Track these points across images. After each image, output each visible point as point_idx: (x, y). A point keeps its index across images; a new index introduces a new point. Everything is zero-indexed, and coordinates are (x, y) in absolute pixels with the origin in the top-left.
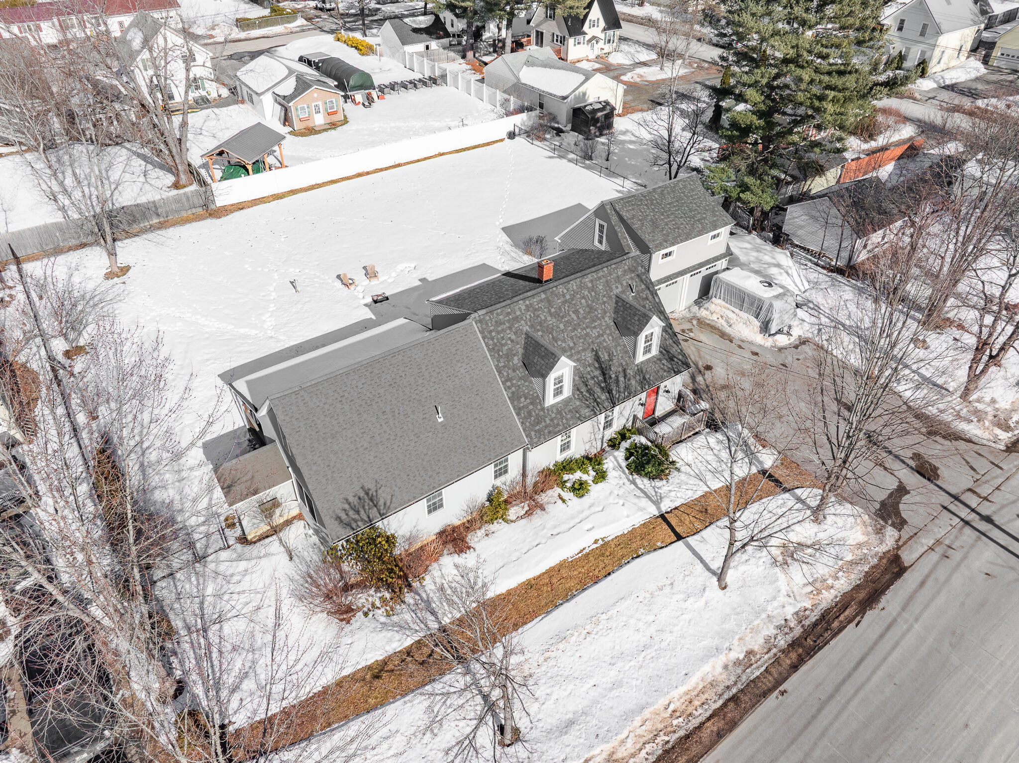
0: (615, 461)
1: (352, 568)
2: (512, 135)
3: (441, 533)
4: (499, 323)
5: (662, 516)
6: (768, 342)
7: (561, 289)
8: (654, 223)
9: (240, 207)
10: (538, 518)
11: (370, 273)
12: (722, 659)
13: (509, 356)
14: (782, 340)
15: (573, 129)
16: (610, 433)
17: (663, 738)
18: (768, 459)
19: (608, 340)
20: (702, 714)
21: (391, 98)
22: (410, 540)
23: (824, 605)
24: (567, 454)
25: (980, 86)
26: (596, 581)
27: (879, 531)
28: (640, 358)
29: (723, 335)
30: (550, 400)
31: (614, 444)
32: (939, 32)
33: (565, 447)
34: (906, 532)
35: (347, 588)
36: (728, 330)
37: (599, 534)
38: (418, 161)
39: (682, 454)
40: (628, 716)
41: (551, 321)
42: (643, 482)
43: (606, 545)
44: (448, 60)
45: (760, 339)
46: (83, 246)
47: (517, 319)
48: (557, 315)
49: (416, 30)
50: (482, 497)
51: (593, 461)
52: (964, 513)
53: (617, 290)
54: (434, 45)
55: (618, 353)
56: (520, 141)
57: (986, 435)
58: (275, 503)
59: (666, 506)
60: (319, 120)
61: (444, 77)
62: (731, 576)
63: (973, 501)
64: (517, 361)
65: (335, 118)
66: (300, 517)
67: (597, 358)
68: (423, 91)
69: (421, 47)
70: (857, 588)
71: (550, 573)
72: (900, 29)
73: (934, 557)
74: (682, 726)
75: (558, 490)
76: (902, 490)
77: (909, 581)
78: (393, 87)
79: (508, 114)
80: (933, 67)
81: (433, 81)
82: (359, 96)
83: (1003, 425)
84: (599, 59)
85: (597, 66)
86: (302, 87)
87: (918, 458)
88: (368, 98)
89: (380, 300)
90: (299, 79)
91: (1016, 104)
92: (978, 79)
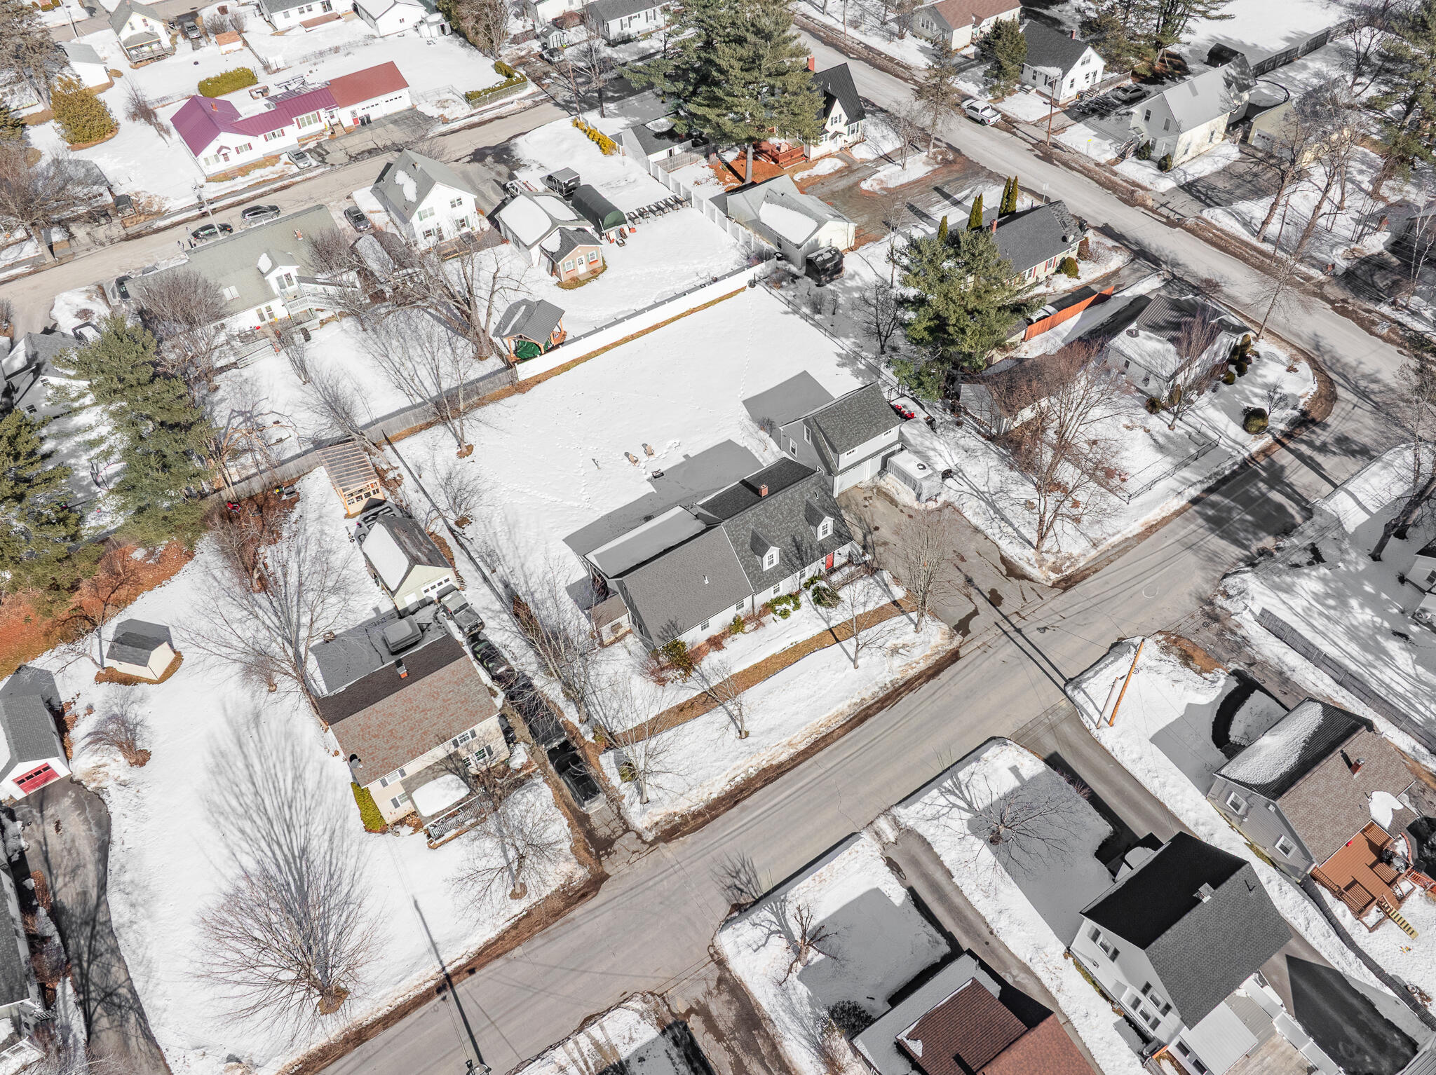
0: (806, 598)
1: (664, 659)
2: (752, 284)
3: (709, 640)
4: (737, 526)
5: (830, 630)
6: (920, 507)
7: (773, 501)
8: (842, 431)
9: (538, 380)
10: (761, 631)
11: (650, 453)
12: (848, 702)
13: (743, 544)
14: (932, 505)
15: (806, 275)
16: (804, 580)
17: (815, 736)
18: (899, 593)
19: (801, 528)
20: (834, 726)
21: (643, 227)
22: (692, 644)
23: (908, 677)
24: (778, 594)
25: (1220, 184)
26: (791, 664)
27: (952, 638)
28: (821, 537)
29: (893, 502)
30: (766, 567)
31: (807, 586)
32: (1179, 131)
33: (775, 592)
34: (969, 637)
35: (662, 669)
36: (896, 497)
37: (793, 640)
38: (673, 320)
39: (844, 594)
40: (799, 726)
41: (767, 521)
42: (822, 609)
43: (797, 645)
44: (692, 161)
45: (915, 505)
46: (429, 425)
47: (747, 522)
48: (771, 518)
49: (659, 136)
50: (730, 620)
51: (793, 597)
52: (1006, 627)
53: (807, 497)
54: (677, 149)
55: (807, 536)
56: (760, 290)
57: (1042, 576)
58: (619, 626)
59: (833, 624)
60: (582, 270)
61: (689, 199)
62: (859, 662)
63: (1014, 619)
64: (747, 546)
65: (595, 266)
66: (630, 632)
67: (794, 540)
68: (671, 215)
69: (662, 155)
70: (929, 668)
71: (767, 660)
72: (1147, 118)
73: (979, 652)
74: (824, 731)
75: (772, 615)
76: (975, 613)
77: (960, 664)
78: (641, 214)
79: (750, 259)
80: (1176, 161)
81: (681, 202)
82: (613, 234)
83: (1056, 569)
84: (844, 153)
85: (839, 164)
86: (568, 243)
87: (993, 592)
88: (622, 234)
89: (658, 476)
90: (563, 233)
91: (1237, 215)
92: (1225, 170)
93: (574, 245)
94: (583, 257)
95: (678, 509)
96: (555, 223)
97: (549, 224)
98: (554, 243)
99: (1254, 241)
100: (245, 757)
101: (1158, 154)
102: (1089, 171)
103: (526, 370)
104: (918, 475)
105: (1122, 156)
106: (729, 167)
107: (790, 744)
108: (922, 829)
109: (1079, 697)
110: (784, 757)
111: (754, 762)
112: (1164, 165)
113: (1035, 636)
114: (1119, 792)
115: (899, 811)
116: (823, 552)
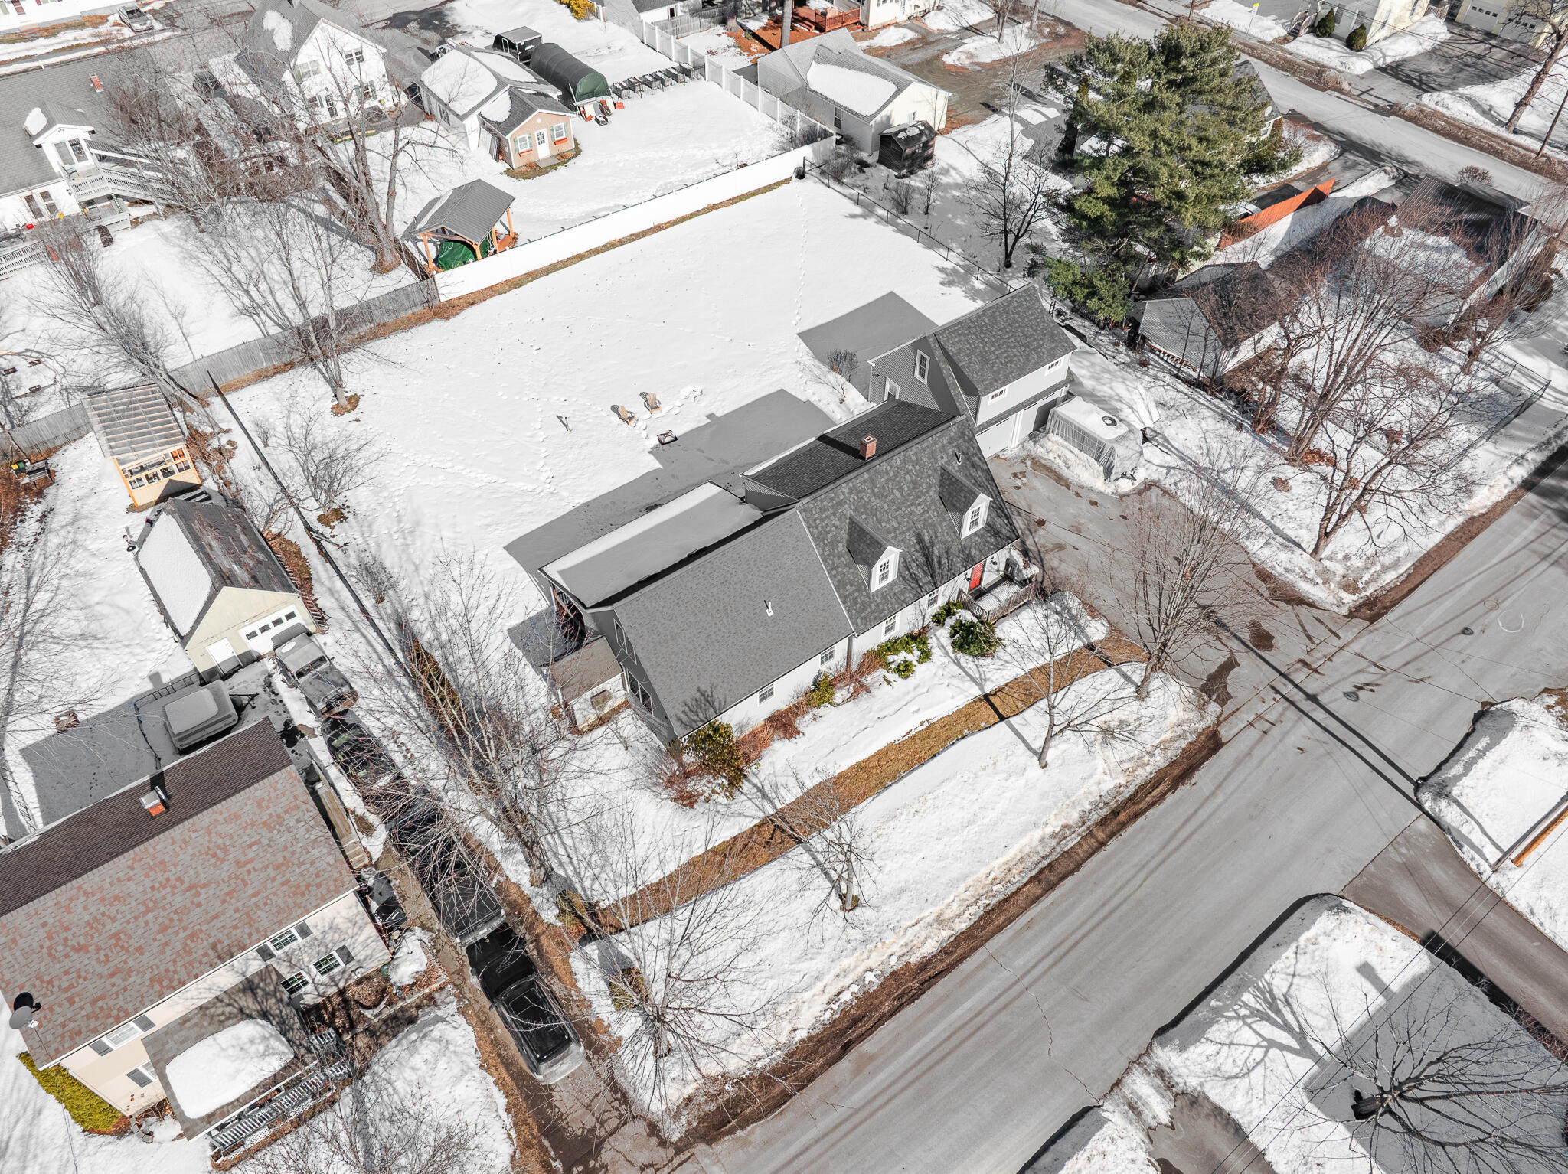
0: (939, 640)
1: (689, 759)
2: (801, 175)
3: (771, 719)
4: (823, 510)
5: (986, 698)
6: (1108, 489)
7: (885, 467)
8: (984, 359)
9: (471, 300)
10: (864, 699)
11: (652, 405)
12: (1037, 834)
13: (834, 544)
14: (1125, 486)
15: (881, 161)
16: (935, 608)
17: (984, 901)
18: (1097, 631)
19: (933, 516)
20: (1019, 880)
21: (633, 103)
22: (741, 728)
23: (1139, 782)
24: (892, 634)
25: (1434, 66)
26: (923, 762)
27: (1201, 708)
28: (967, 532)
29: (1060, 479)
30: (876, 585)
31: (938, 620)
33: (888, 629)
34: (1230, 706)
35: (687, 775)
36: (1065, 473)
37: (924, 716)
38: (683, 219)
39: (1006, 630)
40: (953, 883)
41: (874, 502)
42: (966, 660)
43: (932, 726)
44: (701, 28)
45: (1099, 484)
46: (290, 366)
47: (840, 504)
48: (881, 496)
50: (808, 683)
51: (917, 639)
52: (1289, 690)
53: (942, 461)
54: (681, 6)
55: (942, 533)
56: (812, 186)
57: (1331, 599)
58: (605, 695)
59: (989, 688)
60: (544, 152)
61: (700, 67)
62: (1051, 755)
63: (1301, 676)
64: (841, 547)
65: (563, 148)
66: (626, 704)
67: (920, 540)
68: (674, 89)
69: (662, 13)
70: (1173, 764)
71: (879, 755)
73: (1254, 734)
74: (1001, 891)
75: (882, 672)
76: (1230, 665)
77: (1224, 756)
78: (631, 85)
79: (794, 142)
80: (1374, 35)
81: (687, 73)
82: (590, 107)
83: (1350, 587)
84: (914, 22)
85: (910, 35)
86: (521, 109)
87: (1255, 626)
88: (604, 110)
89: (667, 442)
90: (513, 95)
91: (1475, 104)
92: (1433, 53)
93: (531, 110)
94: (545, 131)
95: (708, 491)
96: (501, 82)
97: (494, 83)
98: (500, 109)
99: (1502, 132)
101: (1346, 26)
102: (1253, 49)
103: (453, 283)
104: (1106, 433)
105: (1294, 34)
106: (755, 36)
107: (940, 921)
108: (1216, 1093)
109: (1450, 814)
110: (930, 948)
111: (874, 961)
112: (1354, 42)
113: (1345, 708)
115: (1165, 1056)
116: (969, 561)
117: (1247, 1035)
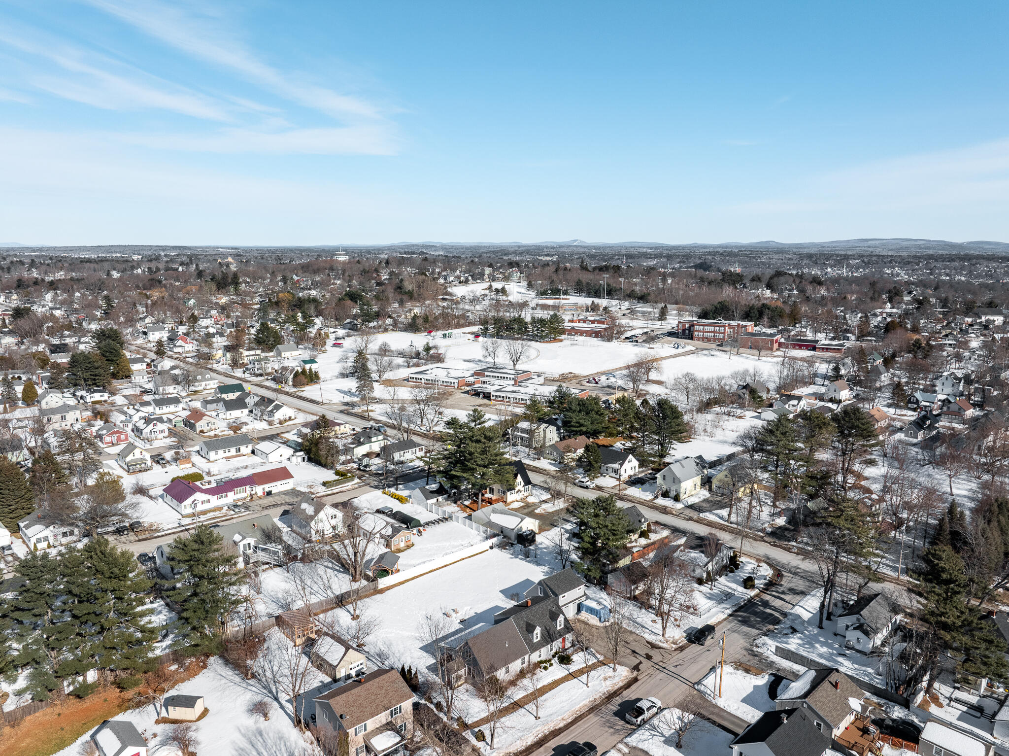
0: (555, 661)
2: (491, 548)
3: (510, 680)
4: (518, 619)
5: (570, 673)
6: (602, 625)
7: (534, 608)
8: (558, 587)
9: (388, 589)
10: (535, 676)
11: (457, 613)
12: (588, 700)
13: (522, 628)
14: (606, 624)
15: (519, 543)
16: (552, 653)
18: (601, 658)
19: (549, 623)
20: (583, 711)
21: (430, 530)
22: (502, 681)
23: (615, 689)
24: (541, 658)
25: (704, 505)
28: (559, 628)
30: (535, 641)
31: (554, 656)
32: (680, 482)
33: (540, 656)
35: (487, 696)
36: (588, 622)
37: (552, 679)
38: (454, 563)
39: (575, 657)
41: (532, 617)
42: (564, 666)
43: (555, 681)
44: (447, 505)
45: (599, 624)
46: (333, 608)
47: (523, 617)
48: (534, 616)
49: (432, 492)
50: (519, 670)
52: (657, 667)
53: (550, 608)
54: (440, 498)
55: (552, 626)
56: (496, 550)
57: (669, 647)
59: (571, 671)
60: (402, 545)
61: (451, 517)
62: (589, 685)
63: (661, 664)
64: (525, 629)
65: (409, 543)
66: (466, 682)
67: (546, 628)
68: (441, 524)
69: (434, 500)
70: (624, 685)
72: (664, 479)
73: (647, 677)
74: (579, 713)
75: (540, 669)
76: (641, 663)
77: (639, 682)
78: (427, 524)
79: (487, 538)
80: (682, 496)
81: (446, 519)
82: (415, 531)
83: (675, 643)
84: (522, 500)
85: (522, 504)
86: (396, 531)
87: (647, 654)
88: (419, 531)
89: (463, 621)
90: (392, 526)
91: (717, 515)
92: (705, 500)
93: (398, 532)
94: (403, 538)
96: (388, 523)
97: (384, 525)
98: (388, 531)
99: (726, 523)
100: (257, 750)
101: (673, 494)
102: (644, 504)
103: (383, 582)
104: (597, 607)
105: (656, 497)
106: (467, 506)
107: (563, 719)
108: (640, 746)
109: (702, 688)
110: (561, 725)
111: (546, 728)
112: (677, 499)
113: (673, 669)
114: (733, 723)
115: (628, 740)
116: (561, 636)
117: (647, 733)
